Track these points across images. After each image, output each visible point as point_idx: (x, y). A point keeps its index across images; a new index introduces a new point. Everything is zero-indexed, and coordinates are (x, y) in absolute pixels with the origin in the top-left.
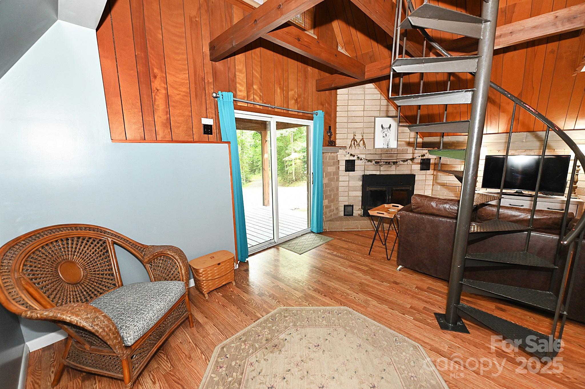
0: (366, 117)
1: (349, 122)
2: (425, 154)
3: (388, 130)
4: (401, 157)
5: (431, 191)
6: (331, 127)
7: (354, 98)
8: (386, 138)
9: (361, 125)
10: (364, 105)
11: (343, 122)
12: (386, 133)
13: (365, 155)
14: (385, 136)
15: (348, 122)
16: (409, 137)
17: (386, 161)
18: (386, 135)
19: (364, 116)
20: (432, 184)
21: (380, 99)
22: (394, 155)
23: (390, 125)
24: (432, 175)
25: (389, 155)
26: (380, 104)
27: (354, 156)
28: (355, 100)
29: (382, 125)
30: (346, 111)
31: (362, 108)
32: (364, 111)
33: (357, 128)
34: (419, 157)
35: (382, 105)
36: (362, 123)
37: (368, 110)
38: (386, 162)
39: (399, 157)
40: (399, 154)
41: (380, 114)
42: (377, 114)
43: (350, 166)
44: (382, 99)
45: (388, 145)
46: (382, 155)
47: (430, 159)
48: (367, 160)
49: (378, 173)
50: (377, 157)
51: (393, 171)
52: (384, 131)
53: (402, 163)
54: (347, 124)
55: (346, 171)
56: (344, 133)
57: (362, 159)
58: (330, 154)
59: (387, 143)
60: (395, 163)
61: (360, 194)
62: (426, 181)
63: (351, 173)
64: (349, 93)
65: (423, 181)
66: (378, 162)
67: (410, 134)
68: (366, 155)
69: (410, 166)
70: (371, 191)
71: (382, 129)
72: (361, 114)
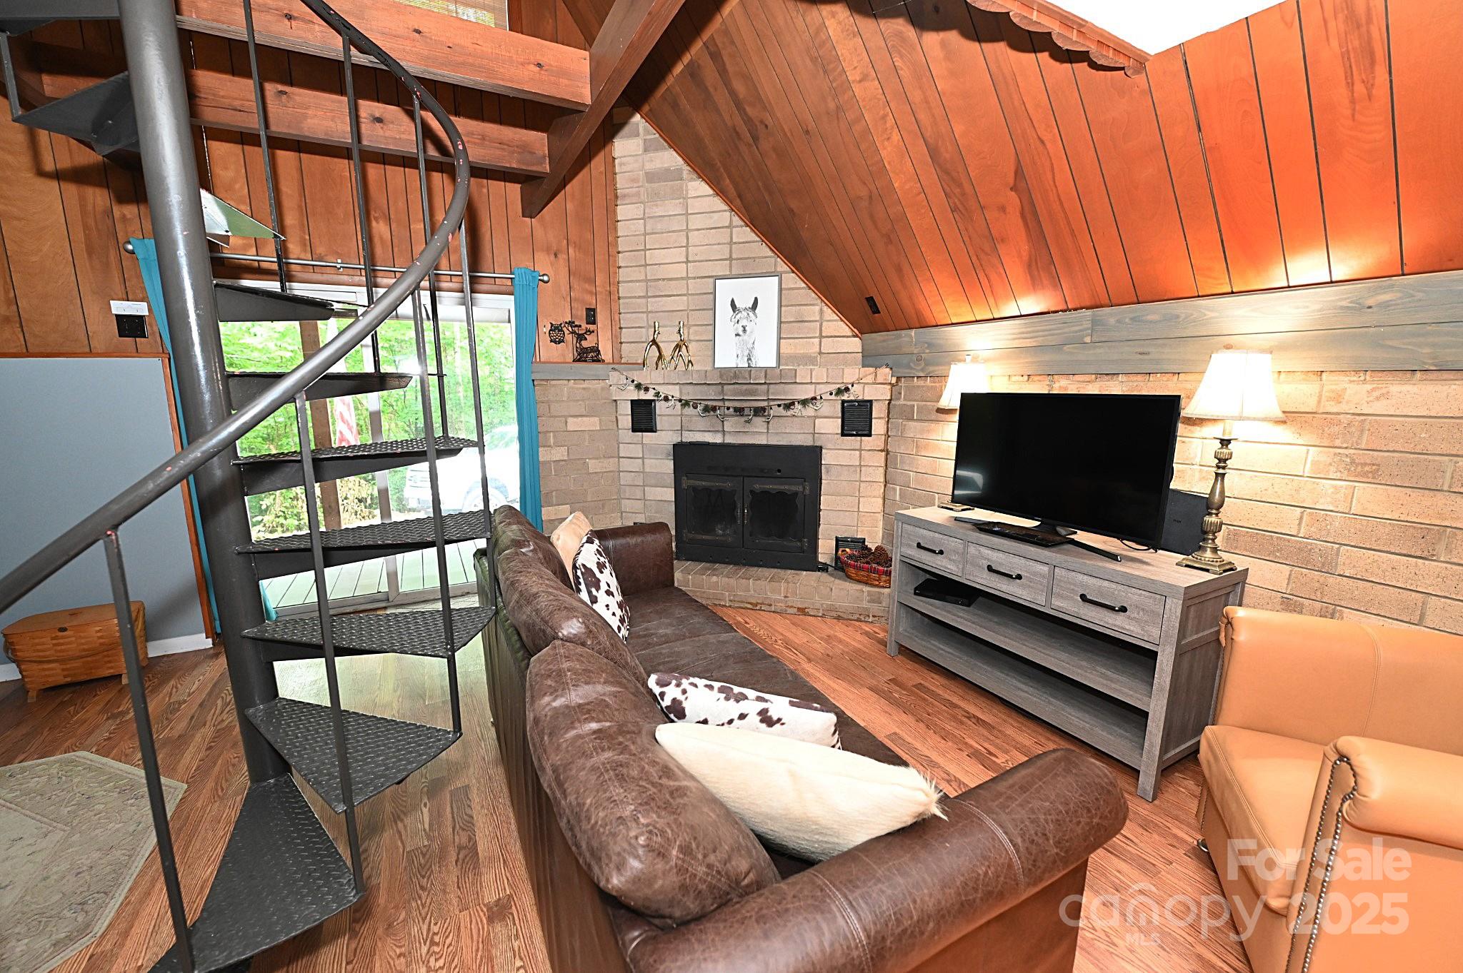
0: (694, 278)
1: (649, 294)
2: (850, 386)
3: (751, 314)
4: (780, 394)
5: (880, 501)
6: (594, 310)
7: (659, 227)
8: (745, 337)
9: (681, 303)
10: (687, 247)
11: (635, 297)
12: (744, 322)
13: (677, 387)
14: (741, 333)
15: (646, 297)
16: (818, 335)
17: (738, 405)
18: (745, 331)
19: (688, 278)
20: (882, 480)
21: (730, 226)
22: (759, 387)
23: (756, 299)
24: (881, 451)
25: (745, 387)
26: (731, 238)
27: (647, 389)
28: (662, 233)
29: (733, 301)
30: (640, 266)
31: (679, 255)
32: (687, 262)
33: (673, 311)
34: (831, 394)
35: (735, 243)
36: (685, 298)
37: (697, 259)
38: (736, 410)
39: (773, 394)
40: (771, 386)
41: (731, 271)
42: (721, 269)
43: (643, 416)
44: (734, 224)
45: (749, 359)
46: (725, 387)
47: (871, 402)
48: (680, 401)
49: (717, 439)
50: (711, 394)
51: (759, 434)
52: (738, 317)
53: (781, 411)
54: (644, 300)
55: (634, 430)
56: (639, 327)
57: (670, 398)
58: (574, 384)
59: (746, 353)
60: (759, 412)
61: (670, 494)
62: (863, 469)
63: (648, 436)
64: (647, 215)
65: (853, 469)
66: (714, 409)
67: (821, 325)
68: (682, 386)
69: (810, 422)
70: (695, 489)
71: (734, 312)
72: (680, 271)
